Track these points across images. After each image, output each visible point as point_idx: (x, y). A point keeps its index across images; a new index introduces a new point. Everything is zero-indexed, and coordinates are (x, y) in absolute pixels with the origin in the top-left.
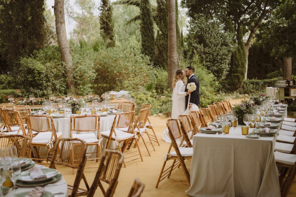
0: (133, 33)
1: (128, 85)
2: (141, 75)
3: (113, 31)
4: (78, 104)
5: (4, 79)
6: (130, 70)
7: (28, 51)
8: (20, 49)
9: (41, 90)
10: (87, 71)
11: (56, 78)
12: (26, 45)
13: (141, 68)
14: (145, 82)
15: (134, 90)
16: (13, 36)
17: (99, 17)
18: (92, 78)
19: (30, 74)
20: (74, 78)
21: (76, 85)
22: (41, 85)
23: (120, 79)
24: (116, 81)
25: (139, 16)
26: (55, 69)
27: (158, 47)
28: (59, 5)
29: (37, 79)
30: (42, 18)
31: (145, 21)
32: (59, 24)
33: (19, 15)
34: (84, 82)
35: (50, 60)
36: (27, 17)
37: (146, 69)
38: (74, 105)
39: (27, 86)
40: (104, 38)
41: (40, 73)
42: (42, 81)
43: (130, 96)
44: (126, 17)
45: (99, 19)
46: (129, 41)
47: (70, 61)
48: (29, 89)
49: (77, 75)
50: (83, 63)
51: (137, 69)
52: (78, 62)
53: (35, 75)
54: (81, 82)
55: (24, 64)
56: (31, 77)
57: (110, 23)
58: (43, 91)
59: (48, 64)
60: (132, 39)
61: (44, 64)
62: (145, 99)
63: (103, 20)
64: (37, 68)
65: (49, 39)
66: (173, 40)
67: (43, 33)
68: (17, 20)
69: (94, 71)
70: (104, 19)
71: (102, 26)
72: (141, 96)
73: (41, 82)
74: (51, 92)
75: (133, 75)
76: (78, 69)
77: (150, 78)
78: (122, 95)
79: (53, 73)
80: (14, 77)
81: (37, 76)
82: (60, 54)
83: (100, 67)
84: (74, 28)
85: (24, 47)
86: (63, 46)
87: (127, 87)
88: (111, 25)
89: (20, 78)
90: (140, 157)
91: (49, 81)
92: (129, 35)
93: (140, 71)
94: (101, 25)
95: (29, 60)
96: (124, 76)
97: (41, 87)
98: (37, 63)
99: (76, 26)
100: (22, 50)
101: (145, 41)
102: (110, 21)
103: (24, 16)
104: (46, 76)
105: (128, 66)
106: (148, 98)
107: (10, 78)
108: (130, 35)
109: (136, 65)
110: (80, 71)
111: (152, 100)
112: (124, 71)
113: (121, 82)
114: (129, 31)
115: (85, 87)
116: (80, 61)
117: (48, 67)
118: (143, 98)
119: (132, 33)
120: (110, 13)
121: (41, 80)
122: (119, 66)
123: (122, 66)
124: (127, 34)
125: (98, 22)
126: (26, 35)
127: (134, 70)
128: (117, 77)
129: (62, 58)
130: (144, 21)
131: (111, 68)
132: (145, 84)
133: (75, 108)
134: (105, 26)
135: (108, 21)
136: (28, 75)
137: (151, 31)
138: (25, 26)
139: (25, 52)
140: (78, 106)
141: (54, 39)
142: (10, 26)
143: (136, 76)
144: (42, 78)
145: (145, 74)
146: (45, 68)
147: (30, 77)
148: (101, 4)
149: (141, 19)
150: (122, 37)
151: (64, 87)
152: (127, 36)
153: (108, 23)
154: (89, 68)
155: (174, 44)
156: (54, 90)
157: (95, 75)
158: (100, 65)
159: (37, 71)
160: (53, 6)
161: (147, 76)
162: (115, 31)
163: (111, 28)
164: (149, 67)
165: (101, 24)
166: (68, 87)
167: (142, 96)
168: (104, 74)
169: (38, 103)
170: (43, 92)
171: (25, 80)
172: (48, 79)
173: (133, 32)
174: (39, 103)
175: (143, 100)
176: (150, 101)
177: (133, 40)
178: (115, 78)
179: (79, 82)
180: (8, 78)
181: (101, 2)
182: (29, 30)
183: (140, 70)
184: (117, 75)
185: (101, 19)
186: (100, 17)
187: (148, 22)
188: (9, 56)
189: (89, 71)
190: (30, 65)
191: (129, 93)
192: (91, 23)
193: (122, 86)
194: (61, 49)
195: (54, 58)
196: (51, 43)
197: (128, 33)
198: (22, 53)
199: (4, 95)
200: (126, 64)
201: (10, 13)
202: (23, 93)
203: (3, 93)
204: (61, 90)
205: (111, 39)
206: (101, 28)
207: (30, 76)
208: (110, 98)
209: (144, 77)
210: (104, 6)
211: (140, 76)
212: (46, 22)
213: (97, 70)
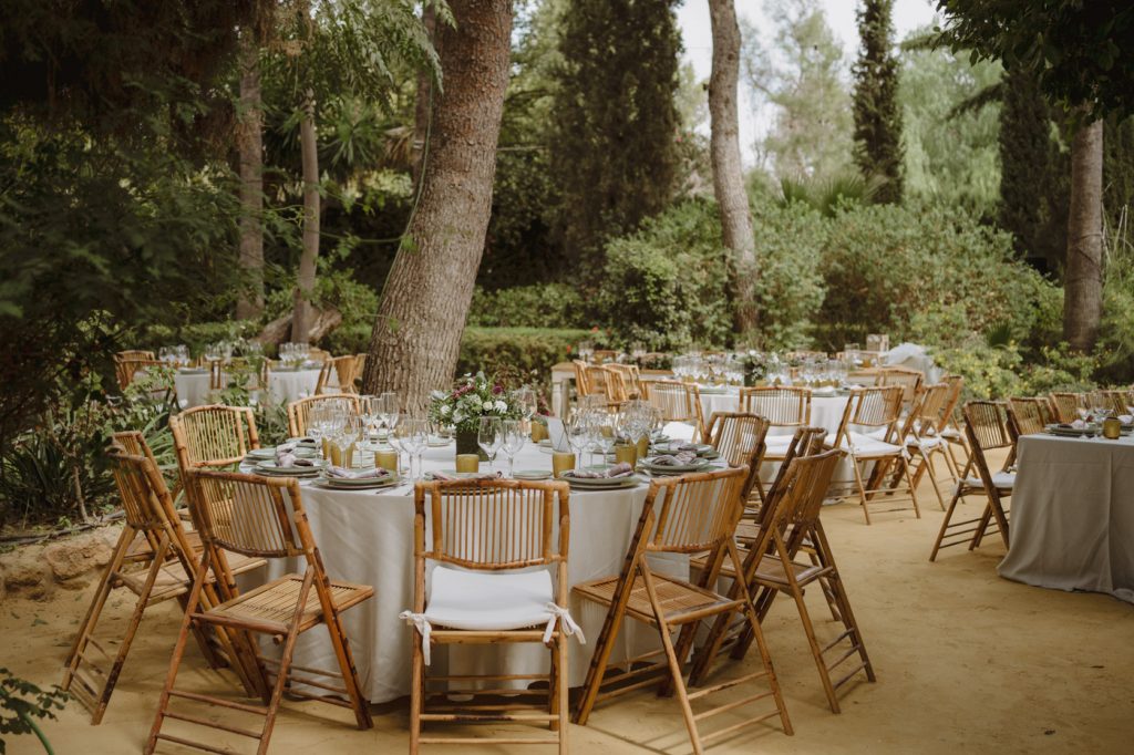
0: (988, 140)
1: (926, 326)
2: (977, 297)
3: (900, 145)
4: (760, 365)
5: (555, 300)
6: (938, 280)
7: (623, 215)
8: (601, 208)
9: (661, 331)
10: (797, 278)
11: (705, 299)
12: (620, 198)
13: (979, 274)
14: (989, 321)
15: (944, 343)
16: (584, 171)
17: (851, 99)
18: (814, 302)
19: (635, 284)
20: (758, 298)
21: (763, 320)
22: (663, 316)
23: (901, 306)
24: (890, 312)
25: (998, 87)
26: (704, 273)
27: (1051, 202)
28: (725, 81)
29: (653, 300)
30: (670, 112)
31: (1020, 104)
32: (723, 138)
33: (604, 109)
34: (786, 314)
35: (691, 244)
36: (627, 111)
37: (996, 278)
38: (749, 366)
39: (622, 320)
40: (865, 167)
41: (660, 284)
42: (666, 305)
43: (931, 362)
44: (963, 79)
45: (853, 104)
46: (968, 172)
47: (747, 246)
48: (628, 328)
49: (766, 292)
50: (787, 256)
51: (962, 276)
52: (771, 252)
53: (648, 287)
54: (778, 312)
55: (617, 257)
56: (635, 294)
57: (888, 117)
58: (666, 334)
59: (683, 257)
60: (983, 164)
61: (672, 255)
62: (978, 372)
63: (866, 109)
64: (653, 268)
65: (687, 175)
66: (1089, 181)
67: (670, 161)
68: (597, 124)
69: (820, 279)
70: (868, 106)
71: (862, 128)
72: (964, 361)
73: (662, 308)
74: (690, 340)
75: (950, 294)
76: (770, 272)
77: (1010, 305)
78: (904, 359)
79: (696, 283)
80: (581, 292)
81: (653, 291)
82: (720, 228)
83: (841, 268)
84: (768, 128)
85: (612, 203)
86: (730, 205)
87: (925, 332)
88: (892, 123)
89: (605, 296)
90: (913, 506)
91: (683, 307)
92: (969, 150)
93: (975, 284)
94: (857, 127)
95: (630, 244)
96: (917, 297)
97: (660, 324)
98: (654, 253)
99: (778, 120)
100: (607, 214)
101: (1014, 178)
102: (889, 111)
103: (620, 110)
104: (678, 292)
105: (932, 266)
106: (988, 370)
107: (571, 297)
108: (974, 146)
109: (959, 261)
110: (777, 280)
111: (1004, 379)
112: (917, 282)
113: (907, 319)
114: (970, 136)
115: (789, 330)
116: (777, 248)
117: (682, 265)
118: (972, 369)
119: (985, 140)
120: (892, 83)
121: (662, 303)
122: (901, 265)
123: (912, 265)
124: (963, 146)
125: (848, 112)
126: (621, 166)
127: (952, 280)
128: (894, 301)
129: (726, 238)
130: (1014, 107)
131: (875, 269)
132: (989, 326)
133: (753, 374)
134: (873, 129)
135: (880, 112)
136: (628, 288)
137: (1039, 141)
138: (621, 139)
139: (616, 219)
140: (760, 371)
141: (702, 172)
142: (578, 142)
143: (958, 298)
144: (667, 297)
145: (992, 294)
146: (677, 270)
147: (632, 293)
148: (861, 55)
149: (1005, 98)
150: (941, 157)
151: (725, 325)
152: (964, 152)
153: (882, 119)
154: (804, 272)
155: (1090, 194)
156: (698, 332)
157: (821, 293)
158: (841, 261)
159: (655, 276)
160: (708, 83)
161: (999, 299)
162: (904, 144)
163: (892, 136)
164: (1011, 269)
165: (857, 120)
166: (737, 327)
167: (968, 361)
168: (854, 289)
169: (657, 363)
170: (668, 340)
171: (618, 303)
172: (682, 300)
173: (987, 136)
174: (660, 366)
175: (971, 376)
176: (993, 380)
177: (986, 168)
178: (888, 303)
179: (770, 312)
180: (565, 297)
181: (862, 49)
182: (628, 150)
183: (975, 281)
184: (895, 294)
185: (860, 105)
186: (855, 98)
187: (1030, 109)
188: (571, 229)
189: (803, 279)
190: (636, 262)
191: (928, 354)
192: (825, 117)
193: (908, 329)
194: (722, 213)
195: (702, 240)
196: (691, 187)
197: (967, 140)
198: (608, 222)
199: (563, 344)
200: (927, 258)
201: (581, 102)
202: (611, 338)
203: (561, 338)
204: (716, 333)
205: (890, 172)
206: (857, 137)
207: (632, 291)
208: (861, 362)
209: (988, 302)
210: (869, 62)
211: (974, 299)
212: (680, 124)
213: (831, 277)
